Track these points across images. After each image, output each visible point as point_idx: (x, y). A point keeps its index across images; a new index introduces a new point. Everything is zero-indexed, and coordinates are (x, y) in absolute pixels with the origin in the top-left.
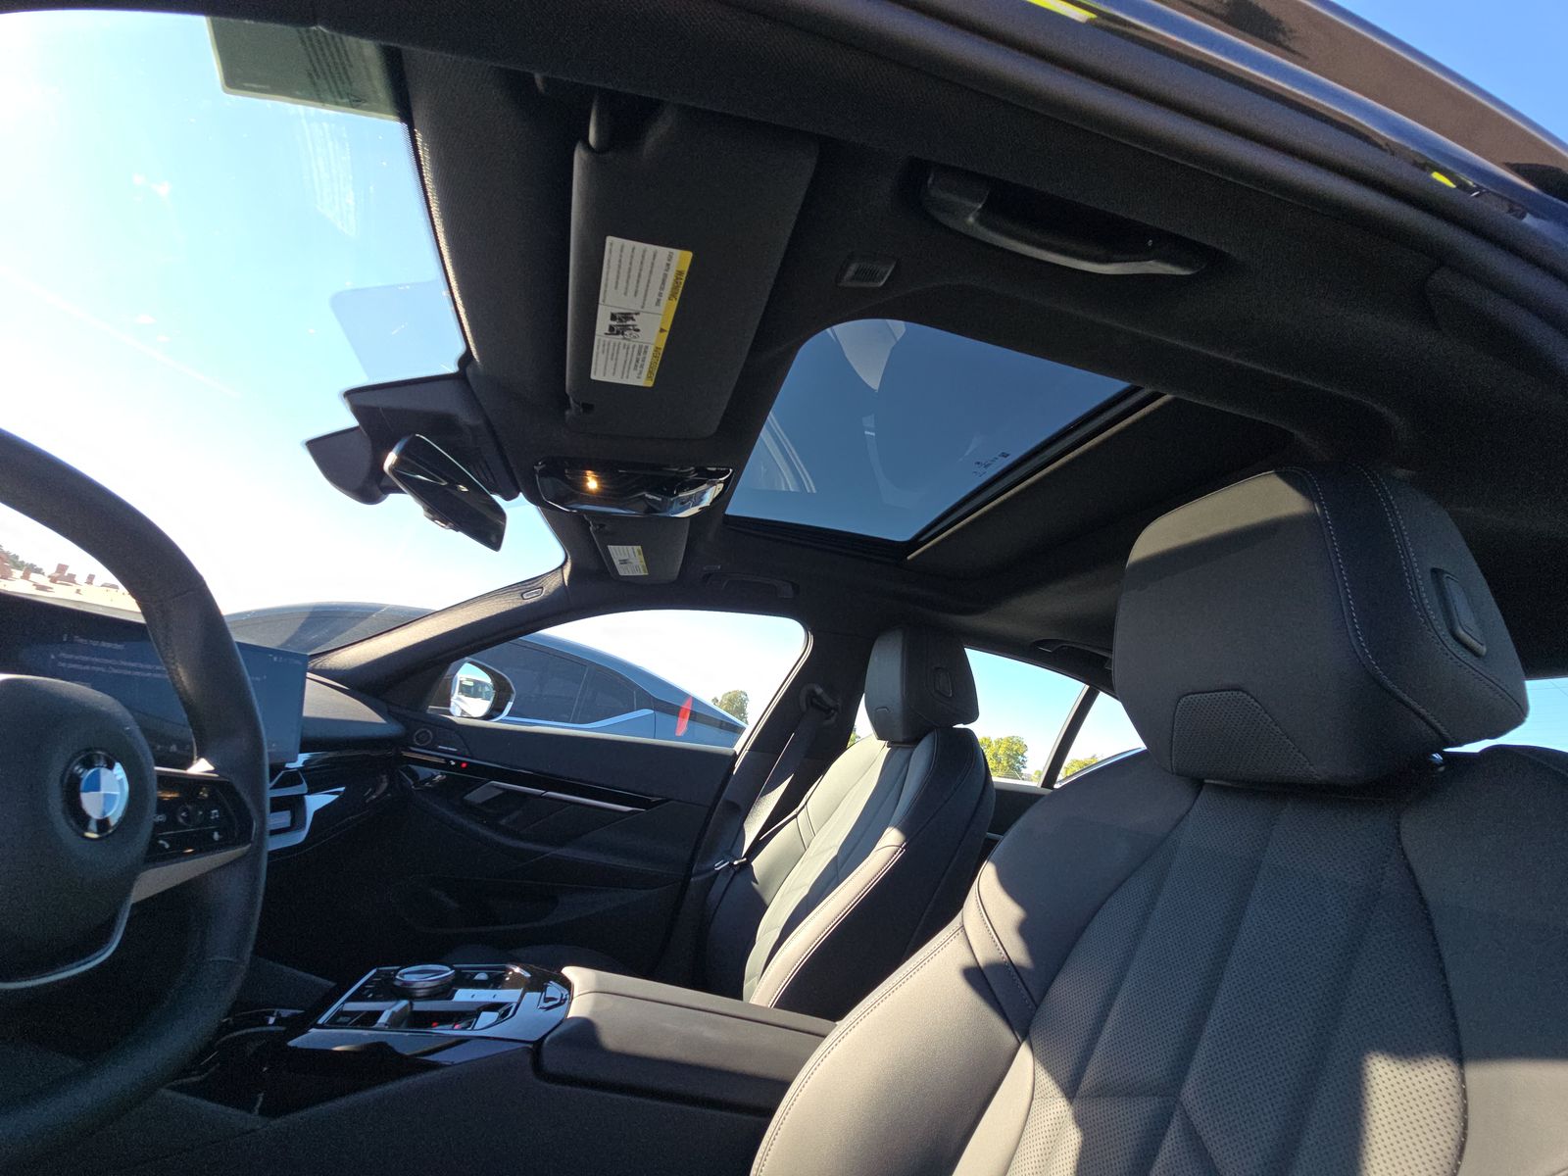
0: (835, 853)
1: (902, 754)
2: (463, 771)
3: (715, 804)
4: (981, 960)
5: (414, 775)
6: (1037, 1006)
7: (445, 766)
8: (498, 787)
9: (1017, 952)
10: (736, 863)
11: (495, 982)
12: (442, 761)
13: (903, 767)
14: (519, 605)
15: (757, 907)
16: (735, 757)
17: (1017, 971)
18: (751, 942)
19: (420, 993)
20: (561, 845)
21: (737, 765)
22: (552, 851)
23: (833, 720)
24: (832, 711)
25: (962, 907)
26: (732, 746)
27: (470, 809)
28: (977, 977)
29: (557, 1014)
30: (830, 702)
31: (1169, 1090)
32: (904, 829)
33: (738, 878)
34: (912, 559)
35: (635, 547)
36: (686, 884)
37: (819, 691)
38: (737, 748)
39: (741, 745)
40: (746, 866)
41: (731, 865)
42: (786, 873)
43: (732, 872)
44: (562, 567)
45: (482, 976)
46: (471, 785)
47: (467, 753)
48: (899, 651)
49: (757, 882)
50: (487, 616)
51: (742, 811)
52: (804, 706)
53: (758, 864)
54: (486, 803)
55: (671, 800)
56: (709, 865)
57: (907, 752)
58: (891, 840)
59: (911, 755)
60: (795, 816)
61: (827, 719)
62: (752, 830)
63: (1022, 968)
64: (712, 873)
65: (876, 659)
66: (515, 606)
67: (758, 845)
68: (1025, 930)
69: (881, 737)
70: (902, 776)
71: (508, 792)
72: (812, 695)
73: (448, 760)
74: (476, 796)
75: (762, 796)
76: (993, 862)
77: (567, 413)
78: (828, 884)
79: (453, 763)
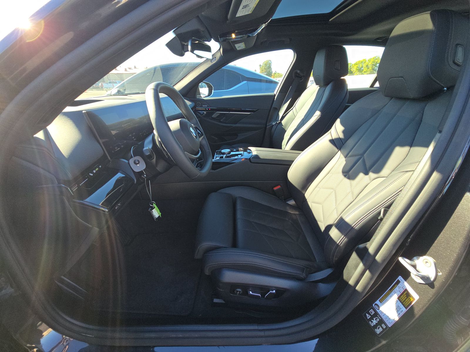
0: (303, 117)
1: (323, 89)
2: (210, 110)
3: (271, 109)
4: (333, 138)
5: (200, 113)
6: (343, 145)
7: (206, 110)
8: (219, 113)
9: (341, 136)
10: (278, 122)
11: (238, 151)
12: (205, 109)
13: (323, 93)
14: (211, 64)
15: (284, 131)
16: (275, 95)
17: (341, 140)
18: (283, 139)
19: (227, 153)
20: (236, 124)
21: (276, 98)
22: (234, 125)
23: (302, 80)
24: (303, 77)
25: (331, 128)
26: (274, 92)
27: (214, 119)
28: (332, 141)
29: (251, 154)
30: (302, 74)
31: (362, 155)
32: (321, 111)
33: (279, 126)
34: (331, 21)
35: (242, 43)
36: (266, 128)
37: (298, 72)
38: (275, 93)
39: (276, 92)
40: (280, 123)
41: (277, 123)
42: (291, 123)
43: (277, 124)
44: (220, 49)
45: (235, 150)
46: (213, 113)
47: (209, 106)
48: (324, 55)
49: (283, 126)
50: (204, 70)
51: (278, 109)
52: (294, 78)
53: (283, 122)
54: (217, 117)
55: (260, 109)
56: (271, 124)
57: (324, 88)
58: (317, 114)
59: (325, 89)
60: (292, 109)
61: (301, 79)
62: (281, 114)
63: (342, 139)
64: (272, 125)
65: (316, 60)
66: (210, 65)
67: (283, 117)
68: (344, 132)
69: (317, 84)
70: (322, 96)
71: (220, 113)
72: (296, 73)
73: (206, 109)
74: (214, 116)
75: (283, 105)
76: (340, 119)
77: (227, 21)
78: (302, 125)
79: (207, 109)
